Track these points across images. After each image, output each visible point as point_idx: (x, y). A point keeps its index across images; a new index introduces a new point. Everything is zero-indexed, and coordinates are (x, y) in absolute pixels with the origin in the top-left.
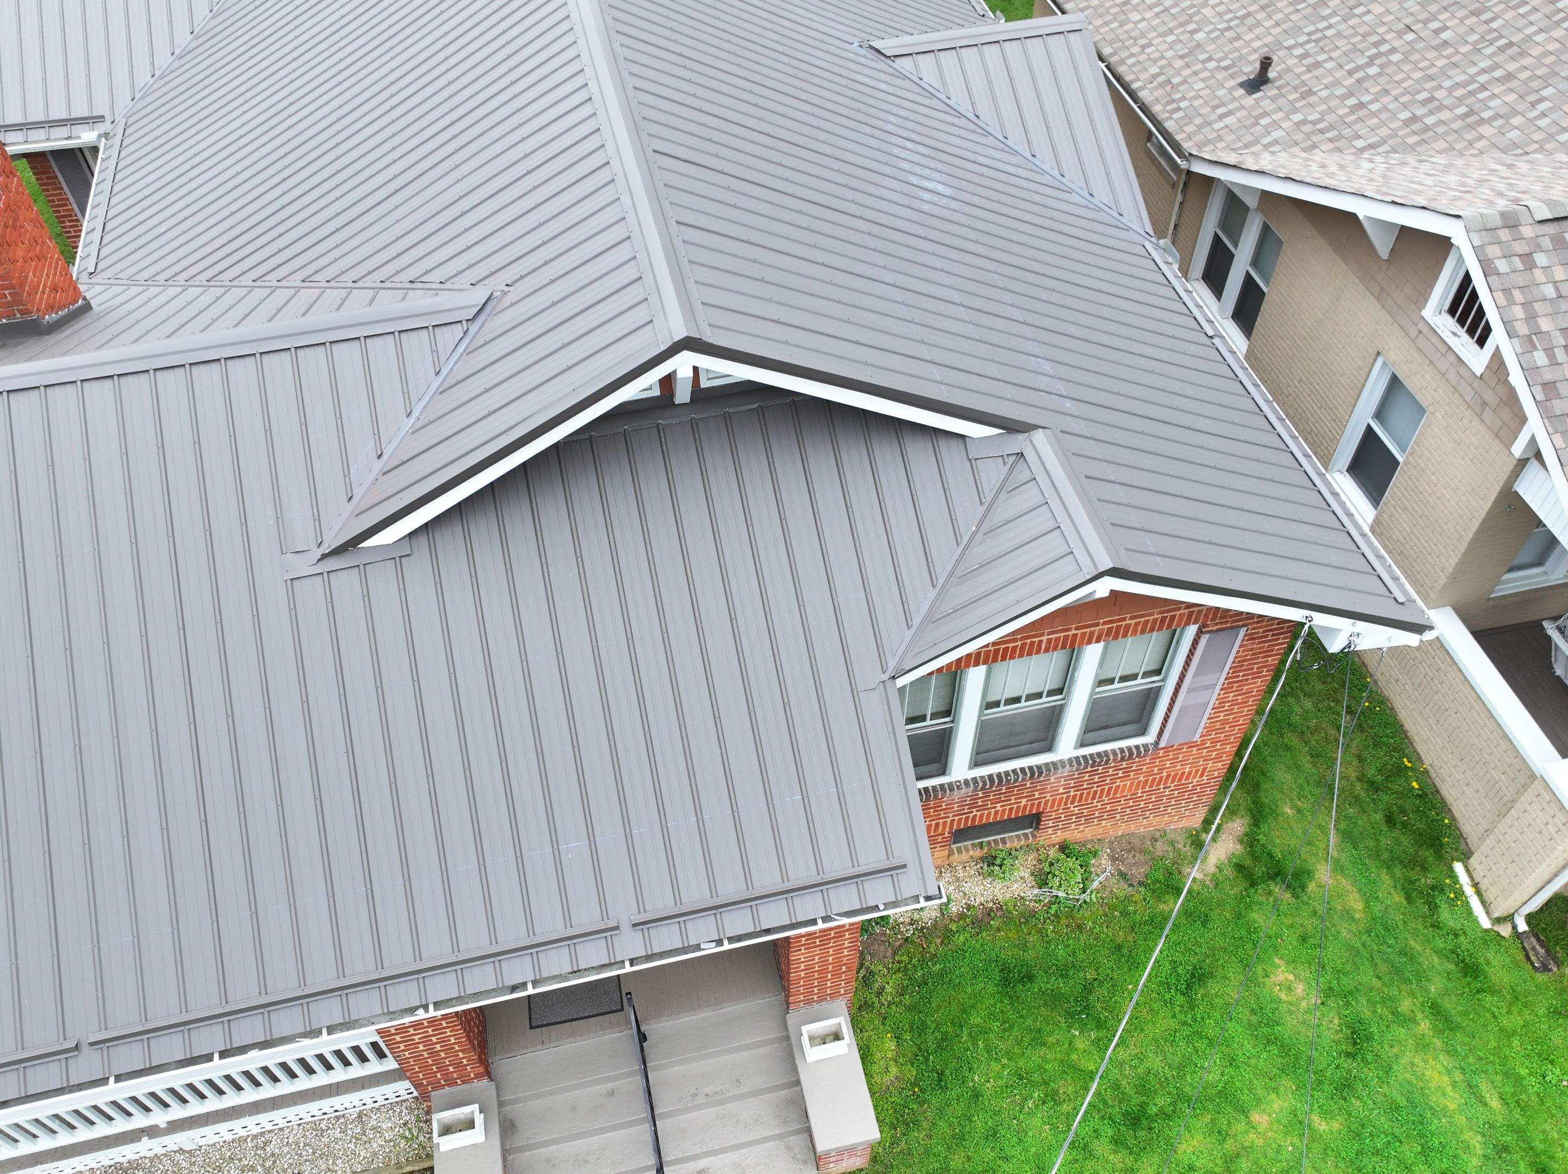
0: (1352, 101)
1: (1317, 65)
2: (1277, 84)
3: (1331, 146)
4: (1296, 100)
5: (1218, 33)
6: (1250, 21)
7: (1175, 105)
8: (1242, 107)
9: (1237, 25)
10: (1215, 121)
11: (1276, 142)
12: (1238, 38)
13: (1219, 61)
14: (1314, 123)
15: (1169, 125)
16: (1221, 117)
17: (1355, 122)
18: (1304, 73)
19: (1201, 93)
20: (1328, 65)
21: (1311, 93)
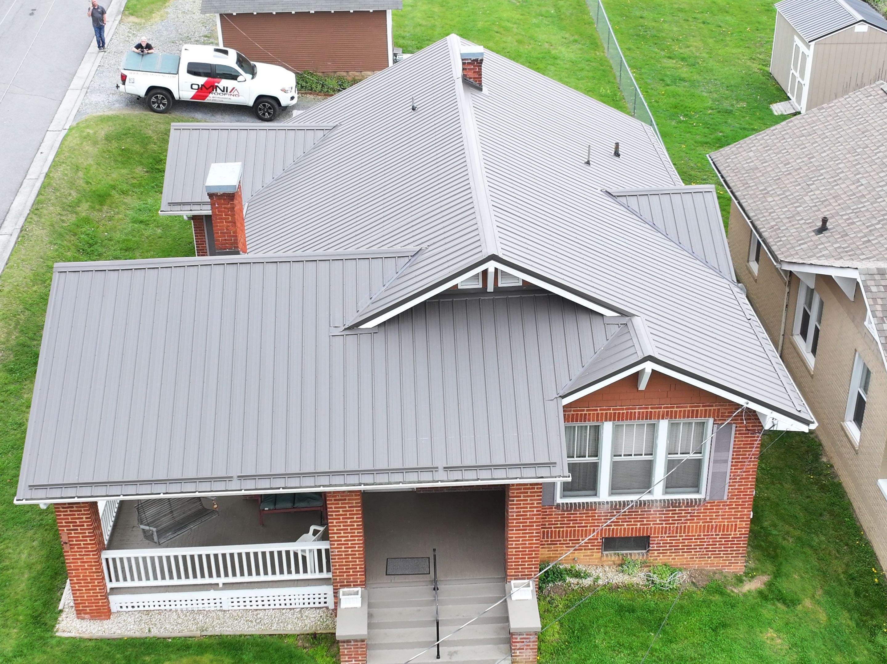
0: (866, 239)
1: (854, 223)
2: (831, 231)
3: (849, 258)
4: (839, 238)
5: (809, 207)
6: (827, 203)
7: (779, 239)
8: (812, 241)
9: (819, 205)
10: (797, 246)
11: (823, 256)
12: (819, 210)
13: (806, 220)
14: (843, 248)
15: (774, 248)
16: (800, 245)
17: (863, 248)
18: (846, 226)
19: (793, 234)
20: (858, 224)
21: (847, 235)
